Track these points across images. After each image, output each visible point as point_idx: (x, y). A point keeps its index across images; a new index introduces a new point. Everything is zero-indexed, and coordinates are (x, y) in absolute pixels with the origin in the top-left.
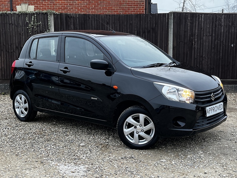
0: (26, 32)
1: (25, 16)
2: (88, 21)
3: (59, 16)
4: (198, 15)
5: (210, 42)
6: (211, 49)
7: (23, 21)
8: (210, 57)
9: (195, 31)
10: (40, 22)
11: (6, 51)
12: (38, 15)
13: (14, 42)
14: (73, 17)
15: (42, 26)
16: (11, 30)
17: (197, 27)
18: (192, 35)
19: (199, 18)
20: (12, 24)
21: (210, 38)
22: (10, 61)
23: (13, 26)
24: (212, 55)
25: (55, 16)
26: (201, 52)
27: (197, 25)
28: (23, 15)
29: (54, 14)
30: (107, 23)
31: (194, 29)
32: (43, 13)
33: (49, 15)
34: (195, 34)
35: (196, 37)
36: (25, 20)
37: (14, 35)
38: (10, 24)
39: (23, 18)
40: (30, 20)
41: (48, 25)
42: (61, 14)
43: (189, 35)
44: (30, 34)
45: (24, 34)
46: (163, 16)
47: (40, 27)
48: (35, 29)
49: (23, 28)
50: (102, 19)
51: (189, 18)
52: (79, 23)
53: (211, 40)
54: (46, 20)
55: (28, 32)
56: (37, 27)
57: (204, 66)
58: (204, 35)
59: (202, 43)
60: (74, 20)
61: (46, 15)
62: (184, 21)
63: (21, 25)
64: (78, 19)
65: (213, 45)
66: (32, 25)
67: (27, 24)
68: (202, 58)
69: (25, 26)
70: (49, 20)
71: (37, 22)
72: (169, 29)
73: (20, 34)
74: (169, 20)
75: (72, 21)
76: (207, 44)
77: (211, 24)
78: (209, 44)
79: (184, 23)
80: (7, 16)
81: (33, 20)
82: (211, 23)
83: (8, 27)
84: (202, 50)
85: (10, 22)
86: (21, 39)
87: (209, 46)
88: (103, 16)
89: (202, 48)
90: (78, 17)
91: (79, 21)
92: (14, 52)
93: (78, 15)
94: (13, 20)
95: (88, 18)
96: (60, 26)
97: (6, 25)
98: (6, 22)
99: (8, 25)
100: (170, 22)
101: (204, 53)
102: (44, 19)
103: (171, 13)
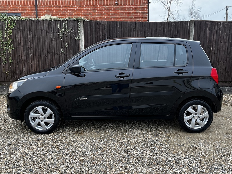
0: (57, 38)
1: (56, 23)
2: (116, 28)
3: (89, 23)
4: (217, 23)
5: (227, 48)
6: (227, 54)
7: (54, 28)
8: (226, 61)
9: (213, 38)
10: (71, 29)
11: (39, 55)
12: (69, 22)
13: (46, 47)
14: (101, 24)
15: (73, 32)
16: (43, 36)
17: (215, 35)
18: (210, 41)
19: (218, 26)
20: (44, 30)
21: (227, 44)
22: (42, 64)
23: (45, 32)
24: (228, 60)
25: (85, 23)
26: (218, 57)
27: (215, 33)
28: (54, 22)
29: (84, 21)
30: (134, 30)
31: (213, 36)
32: (73, 20)
33: (79, 22)
34: (213, 40)
35: (214, 43)
36: (56, 27)
37: (46, 40)
38: (42, 30)
39: (54, 24)
40: (61, 26)
41: (78, 31)
42: (91, 21)
43: (207, 42)
44: (62, 40)
45: (55, 40)
46: (185, 24)
47: (70, 33)
48: (66, 35)
49: (55, 34)
50: (129, 26)
51: (209, 26)
52: (107, 30)
53: (227, 46)
54: (76, 26)
55: (59, 38)
56: (67, 33)
57: (220, 70)
58: (222, 41)
59: (219, 49)
60: (102, 27)
61: (76, 22)
62: (204, 28)
63: (53, 31)
64: (106, 26)
65: (229, 50)
66: (63, 32)
67: (58, 30)
68: (218, 63)
69: (56, 32)
70: (79, 26)
71: (68, 29)
72: (190, 36)
73: (52, 40)
74: (191, 28)
75: (101, 28)
76: (224, 50)
77: (228, 32)
78: (225, 50)
79: (204, 30)
80: (39, 23)
81: (64, 26)
82: (229, 30)
83: (40, 32)
84: (218, 55)
85: (42, 28)
86: (53, 44)
87: (225, 51)
88: (130, 23)
89: (218, 53)
90: (106, 24)
91: (107, 28)
92: (46, 56)
93: (106, 22)
94: (45, 27)
95: (116, 25)
96: (89, 33)
97: (38, 31)
98: (38, 28)
99: (40, 31)
100: (192, 29)
101: (220, 58)
102: (75, 26)
103: (192, 21)
